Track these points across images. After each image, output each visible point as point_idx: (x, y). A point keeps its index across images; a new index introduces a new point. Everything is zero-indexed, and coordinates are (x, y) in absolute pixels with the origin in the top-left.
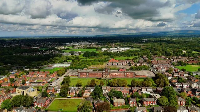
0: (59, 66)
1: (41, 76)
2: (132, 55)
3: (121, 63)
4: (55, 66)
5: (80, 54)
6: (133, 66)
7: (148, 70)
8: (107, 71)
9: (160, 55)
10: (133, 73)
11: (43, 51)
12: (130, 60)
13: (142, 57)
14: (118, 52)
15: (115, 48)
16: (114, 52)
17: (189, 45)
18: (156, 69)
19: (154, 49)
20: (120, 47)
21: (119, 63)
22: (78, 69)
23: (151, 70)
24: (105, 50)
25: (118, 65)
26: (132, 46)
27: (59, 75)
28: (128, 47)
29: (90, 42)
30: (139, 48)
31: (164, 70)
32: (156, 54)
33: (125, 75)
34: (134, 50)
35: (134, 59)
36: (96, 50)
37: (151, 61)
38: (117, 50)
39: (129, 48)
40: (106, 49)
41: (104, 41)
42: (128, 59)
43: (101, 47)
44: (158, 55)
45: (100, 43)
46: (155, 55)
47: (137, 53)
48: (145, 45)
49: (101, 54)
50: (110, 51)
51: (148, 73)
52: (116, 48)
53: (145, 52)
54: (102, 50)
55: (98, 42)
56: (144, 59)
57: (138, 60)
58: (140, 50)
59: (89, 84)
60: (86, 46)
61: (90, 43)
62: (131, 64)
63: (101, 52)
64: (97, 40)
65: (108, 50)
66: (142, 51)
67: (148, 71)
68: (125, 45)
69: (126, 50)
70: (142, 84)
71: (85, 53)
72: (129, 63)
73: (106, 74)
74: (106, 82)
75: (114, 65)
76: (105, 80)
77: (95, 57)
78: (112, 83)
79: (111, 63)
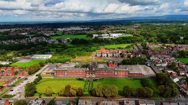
0: (38, 58)
1: (7, 75)
2: (124, 43)
3: (112, 54)
4: (34, 57)
5: (68, 41)
6: (126, 57)
7: (144, 64)
8: (92, 69)
9: (155, 42)
10: (125, 71)
11: (30, 37)
12: (122, 48)
13: (136, 45)
14: (110, 39)
15: (106, 35)
16: (105, 39)
17: (184, 31)
18: (155, 63)
19: (149, 35)
20: (112, 33)
21: (109, 54)
22: (58, 63)
23: (149, 65)
24: (96, 37)
25: (107, 56)
26: (125, 32)
27: (30, 74)
28: (121, 32)
29: (83, 27)
30: (132, 33)
31: (165, 65)
32: (151, 41)
33: (116, 74)
34: (127, 37)
35: (127, 48)
36: (87, 36)
37: (147, 51)
38: (108, 37)
39: (122, 34)
40: (97, 35)
41: (97, 26)
42: (120, 48)
43: (92, 33)
44: (153, 43)
45: (92, 28)
46: (150, 43)
47: (130, 40)
48: (138, 31)
49: (91, 41)
50: (101, 38)
51: (145, 69)
52: (108, 35)
53: (138, 38)
54: (92, 36)
55: (90, 28)
56: (138, 47)
57: (132, 49)
58: (134, 37)
59: (62, 93)
60: (77, 32)
61: (82, 29)
62: (123, 55)
63: (91, 39)
64: (90, 25)
65: (99, 36)
66: (136, 38)
67: (145, 66)
68: (118, 31)
69: (118, 36)
70: (140, 93)
71: (73, 41)
72: (121, 54)
73: (91, 72)
74: (89, 86)
75: (103, 56)
76: (89, 82)
77: (83, 45)
78: (96, 92)
79: (100, 54)
